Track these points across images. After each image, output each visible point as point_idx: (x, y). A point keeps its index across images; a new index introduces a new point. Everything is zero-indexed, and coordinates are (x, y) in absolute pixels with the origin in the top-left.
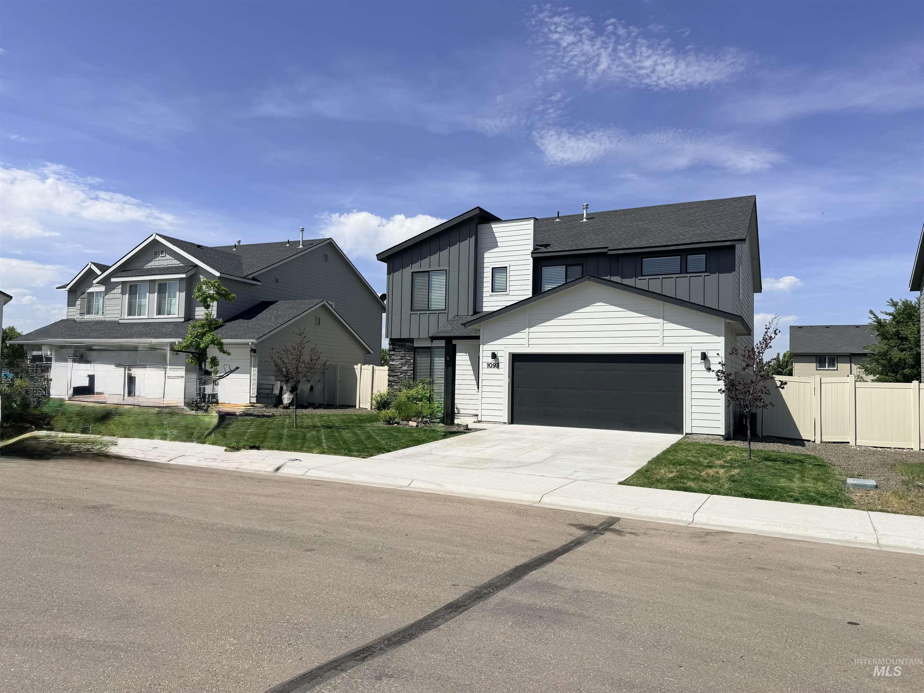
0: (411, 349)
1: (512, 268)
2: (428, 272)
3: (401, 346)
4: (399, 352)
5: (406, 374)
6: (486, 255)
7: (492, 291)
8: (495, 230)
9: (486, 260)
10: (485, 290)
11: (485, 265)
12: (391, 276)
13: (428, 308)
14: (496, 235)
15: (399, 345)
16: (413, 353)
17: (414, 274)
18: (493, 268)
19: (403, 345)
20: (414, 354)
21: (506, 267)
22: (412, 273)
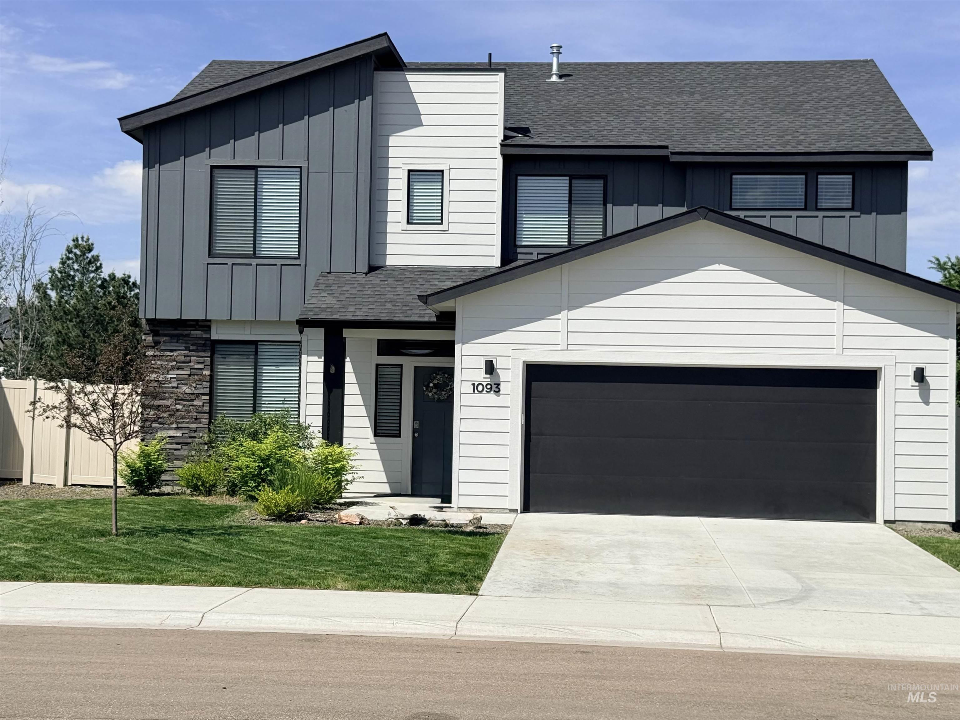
0: (204, 345)
1: (454, 174)
2: (254, 168)
3: (177, 338)
4: (171, 351)
5: (191, 403)
6: (393, 141)
7: (408, 223)
8: (414, 87)
9: (392, 152)
10: (390, 217)
11: (392, 163)
12: (154, 172)
13: (254, 251)
14: (418, 98)
15: (172, 336)
16: (209, 354)
17: (216, 171)
18: (409, 171)
19: (182, 335)
20: (212, 357)
21: (442, 171)
22: (213, 167)
